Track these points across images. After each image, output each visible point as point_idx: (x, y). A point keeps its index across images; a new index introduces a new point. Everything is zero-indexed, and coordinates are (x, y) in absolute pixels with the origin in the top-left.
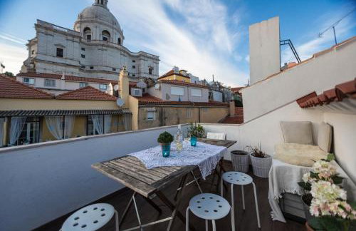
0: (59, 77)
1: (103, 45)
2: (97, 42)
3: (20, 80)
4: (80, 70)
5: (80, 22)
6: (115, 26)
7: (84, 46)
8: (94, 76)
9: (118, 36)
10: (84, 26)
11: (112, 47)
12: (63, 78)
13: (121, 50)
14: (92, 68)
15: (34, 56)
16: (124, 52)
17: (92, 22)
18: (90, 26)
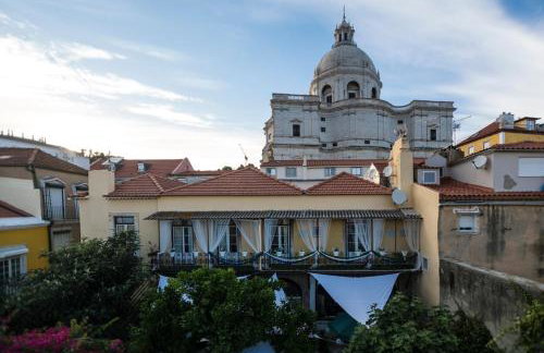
0: (299, 163)
1: (349, 107)
2: (342, 104)
3: (264, 171)
4: (321, 150)
5: (317, 81)
6: (367, 70)
7: (324, 115)
8: (339, 156)
9: (373, 84)
10: (322, 85)
11: (364, 106)
12: (305, 164)
13: (378, 107)
14: (335, 144)
15: (271, 141)
16: (383, 108)
17: (333, 74)
18: (330, 82)
